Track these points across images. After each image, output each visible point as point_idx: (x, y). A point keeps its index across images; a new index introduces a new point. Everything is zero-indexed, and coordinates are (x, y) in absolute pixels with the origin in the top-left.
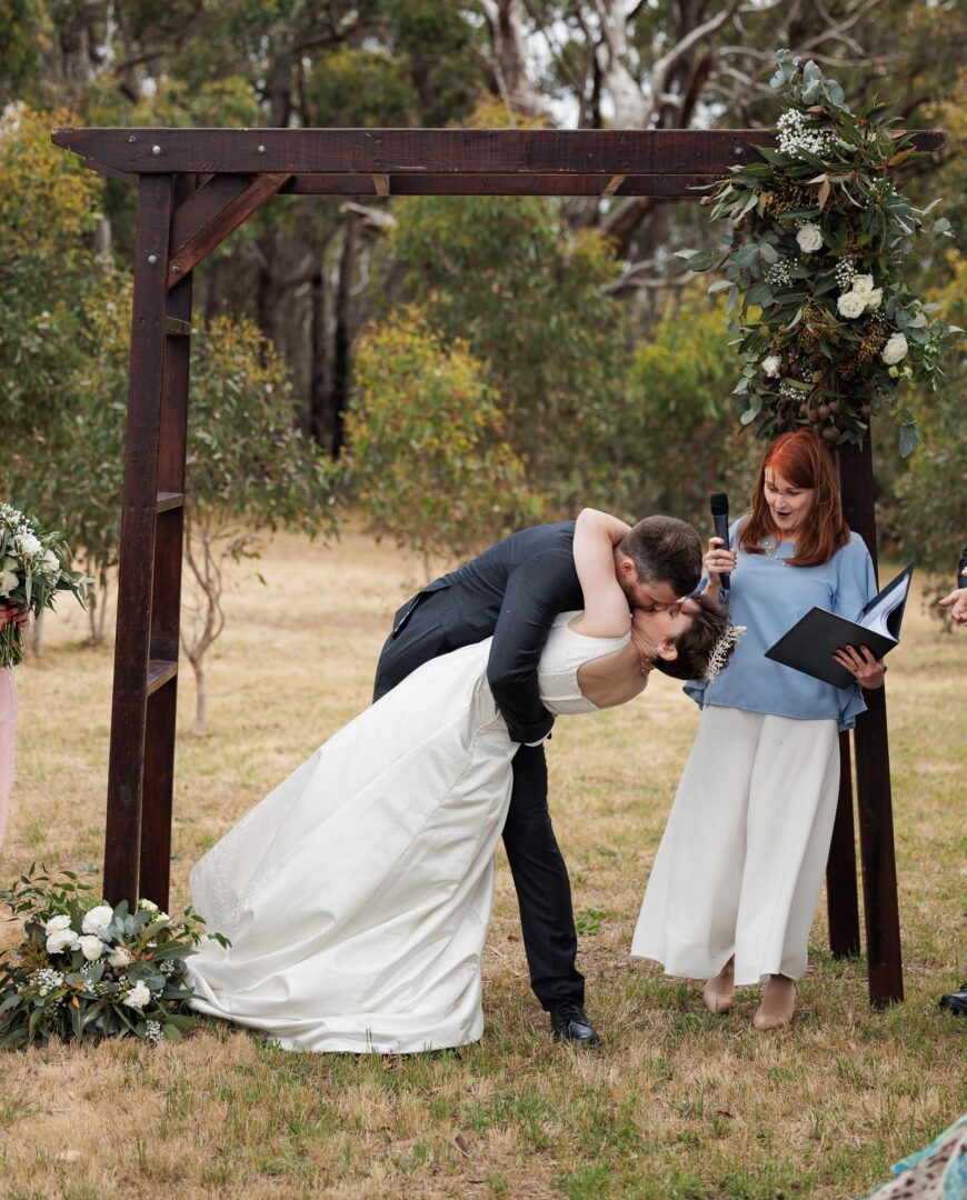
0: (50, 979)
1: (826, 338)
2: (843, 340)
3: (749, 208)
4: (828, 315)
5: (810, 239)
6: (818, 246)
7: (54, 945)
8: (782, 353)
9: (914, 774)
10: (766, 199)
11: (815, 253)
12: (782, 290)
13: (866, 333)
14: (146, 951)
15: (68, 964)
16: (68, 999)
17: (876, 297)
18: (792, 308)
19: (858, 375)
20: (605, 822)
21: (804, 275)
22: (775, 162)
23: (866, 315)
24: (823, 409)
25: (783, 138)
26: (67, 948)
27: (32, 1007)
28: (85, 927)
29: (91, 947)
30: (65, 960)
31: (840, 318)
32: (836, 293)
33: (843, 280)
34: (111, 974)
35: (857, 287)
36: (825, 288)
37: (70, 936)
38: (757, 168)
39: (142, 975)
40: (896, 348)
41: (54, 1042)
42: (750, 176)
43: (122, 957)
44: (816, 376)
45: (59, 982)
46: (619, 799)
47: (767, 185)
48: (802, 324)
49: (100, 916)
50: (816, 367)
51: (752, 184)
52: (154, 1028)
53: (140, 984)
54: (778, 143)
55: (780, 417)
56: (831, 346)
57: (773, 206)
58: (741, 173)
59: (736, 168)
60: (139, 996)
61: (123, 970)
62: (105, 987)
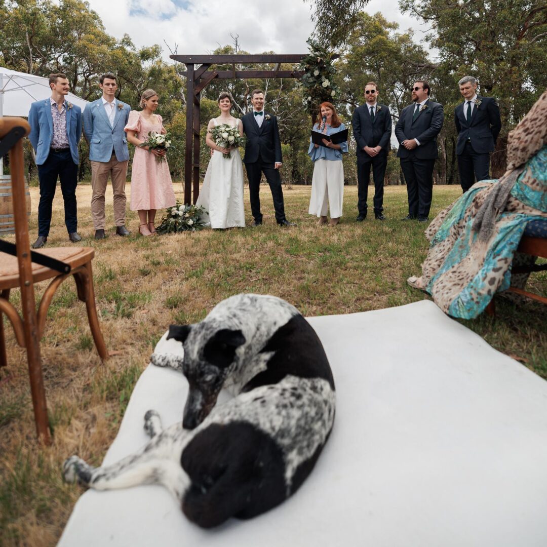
0: (172, 220)
2: (324, 91)
4: (321, 86)
5: (316, 73)
6: (318, 74)
7: (173, 213)
8: (312, 96)
10: (308, 65)
11: (317, 76)
13: (328, 90)
14: (192, 214)
16: (176, 224)
17: (329, 84)
19: (326, 98)
21: (316, 79)
23: (327, 87)
26: (176, 214)
27: (168, 225)
28: (180, 210)
29: (181, 213)
30: (175, 216)
31: (323, 87)
32: (322, 83)
33: (323, 80)
34: (185, 218)
35: (325, 81)
36: (320, 82)
37: (176, 211)
38: (306, 60)
39: (191, 218)
40: (333, 93)
41: (173, 232)
43: (187, 215)
45: (174, 221)
47: (308, 63)
48: (316, 87)
49: (183, 207)
52: (194, 229)
53: (191, 220)
57: (309, 67)
58: (303, 61)
59: (301, 61)
60: (191, 222)
61: (187, 218)
62: (183, 221)
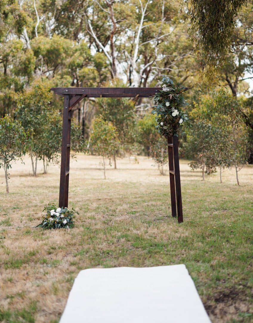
0: (51, 219)
1: (170, 119)
2: (173, 120)
3: (158, 99)
4: (170, 116)
6: (169, 105)
7: (52, 214)
8: (164, 122)
9: (186, 192)
10: (161, 98)
11: (168, 106)
12: (163, 112)
13: (176, 119)
14: (66, 215)
15: (54, 217)
16: (54, 222)
17: (178, 113)
18: (165, 115)
19: (175, 125)
20: (135, 199)
21: (167, 110)
22: (162, 92)
23: (176, 116)
24: (170, 130)
25: (163, 89)
26: (54, 215)
27: (49, 223)
28: (57, 211)
29: (58, 214)
30: (53, 216)
31: (173, 116)
32: (172, 112)
33: (173, 110)
34: (61, 218)
35: (175, 111)
36: (170, 112)
37: (54, 213)
38: (159, 93)
39: (66, 218)
40: (181, 121)
41: (52, 229)
42: (158, 94)
43: (62, 216)
44: (169, 125)
45: (53, 220)
46: (137, 196)
47: (161, 96)
48: (166, 117)
49: (59, 210)
50: (169, 124)
51: (159, 95)
52: (68, 227)
53: (65, 220)
54: (162, 90)
55: (164, 132)
56: (171, 121)
57: (162, 99)
58: (157, 94)
59: (156, 93)
60: (65, 222)
61: (63, 218)
62: (60, 220)
